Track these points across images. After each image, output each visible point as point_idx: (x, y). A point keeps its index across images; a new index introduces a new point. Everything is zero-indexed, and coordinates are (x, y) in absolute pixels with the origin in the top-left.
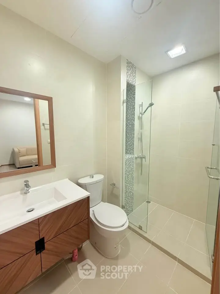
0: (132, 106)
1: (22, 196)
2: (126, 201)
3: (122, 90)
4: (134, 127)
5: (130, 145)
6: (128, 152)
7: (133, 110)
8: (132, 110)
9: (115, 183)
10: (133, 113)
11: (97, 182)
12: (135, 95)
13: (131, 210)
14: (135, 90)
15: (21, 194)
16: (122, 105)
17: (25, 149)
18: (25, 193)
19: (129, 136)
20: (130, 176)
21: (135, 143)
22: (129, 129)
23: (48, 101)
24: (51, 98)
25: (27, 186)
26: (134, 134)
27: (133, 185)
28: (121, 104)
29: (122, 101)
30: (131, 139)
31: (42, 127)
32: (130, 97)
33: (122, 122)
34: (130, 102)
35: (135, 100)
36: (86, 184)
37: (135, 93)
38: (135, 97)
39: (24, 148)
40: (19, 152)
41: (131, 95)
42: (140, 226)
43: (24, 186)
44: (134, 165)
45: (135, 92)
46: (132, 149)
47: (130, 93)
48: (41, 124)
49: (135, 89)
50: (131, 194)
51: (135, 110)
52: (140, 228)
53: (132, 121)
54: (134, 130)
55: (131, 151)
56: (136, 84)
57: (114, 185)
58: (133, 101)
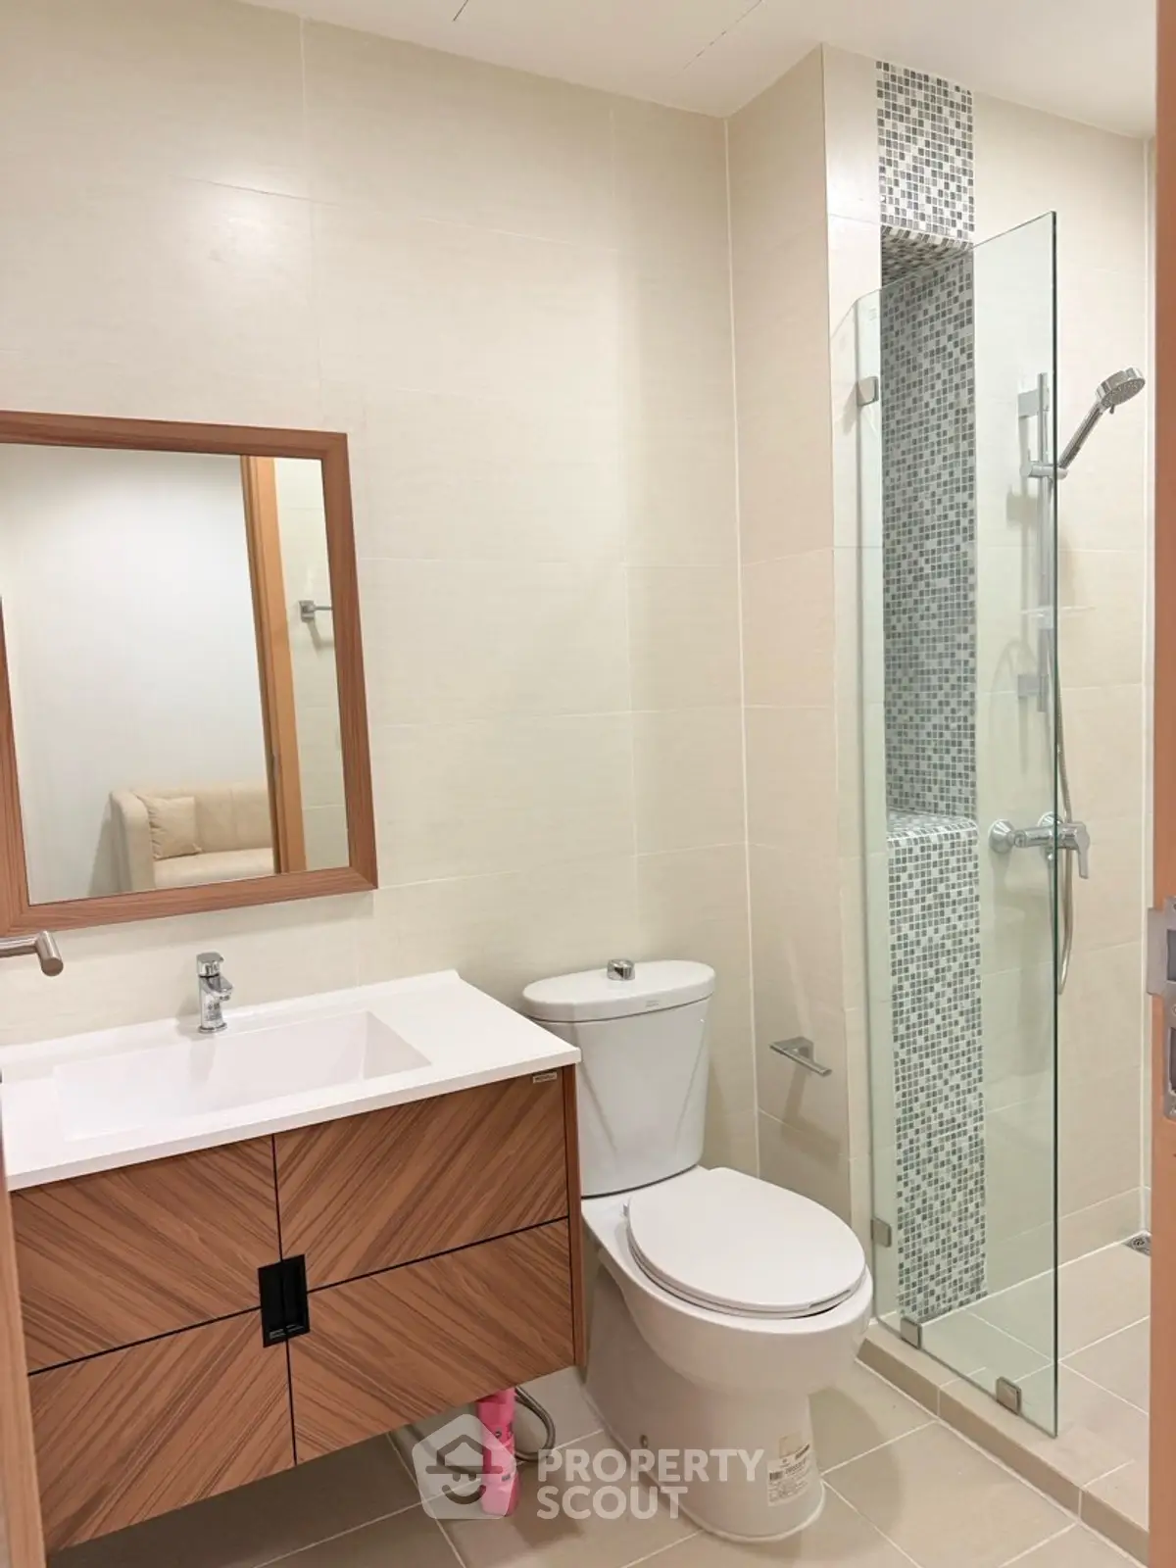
0: (952, 417)
1: (186, 1046)
2: (907, 1193)
3: (839, 309)
4: (973, 588)
5: (947, 735)
6: (929, 797)
7: (964, 446)
8: (950, 449)
9: (808, 1035)
10: (958, 473)
11: (653, 1010)
12: (970, 321)
13: (967, 1278)
14: (970, 286)
15: (183, 1031)
16: (847, 430)
17: (191, 800)
18: (202, 1028)
19: (934, 664)
20: (938, 987)
21: (981, 720)
22: (934, 608)
23: (318, 463)
24: (341, 439)
25: (211, 979)
26: (971, 647)
27: (974, 1075)
28: (838, 416)
29: (841, 396)
30: (947, 686)
31: (298, 632)
32: (931, 345)
33: (844, 559)
34: (939, 386)
35: (971, 365)
36: (570, 1008)
37: (970, 312)
38: (971, 338)
39: (183, 795)
40: (153, 825)
41: (938, 327)
42: (1002, 1382)
43: (195, 983)
44: (986, 909)
45: (970, 303)
46: (960, 768)
47: (932, 312)
48: (292, 613)
49: (970, 277)
50: (963, 1143)
51: (972, 444)
52: (1009, 1399)
53: (958, 539)
54: (968, 611)
55: (954, 791)
56: (973, 237)
57: (806, 1051)
58: (956, 378)
